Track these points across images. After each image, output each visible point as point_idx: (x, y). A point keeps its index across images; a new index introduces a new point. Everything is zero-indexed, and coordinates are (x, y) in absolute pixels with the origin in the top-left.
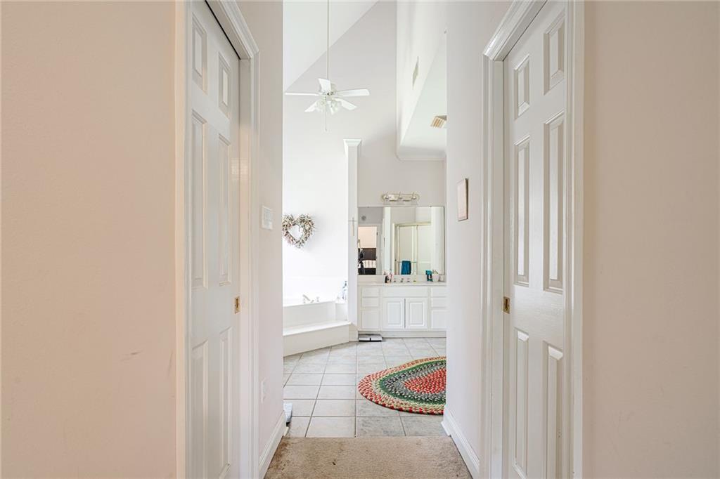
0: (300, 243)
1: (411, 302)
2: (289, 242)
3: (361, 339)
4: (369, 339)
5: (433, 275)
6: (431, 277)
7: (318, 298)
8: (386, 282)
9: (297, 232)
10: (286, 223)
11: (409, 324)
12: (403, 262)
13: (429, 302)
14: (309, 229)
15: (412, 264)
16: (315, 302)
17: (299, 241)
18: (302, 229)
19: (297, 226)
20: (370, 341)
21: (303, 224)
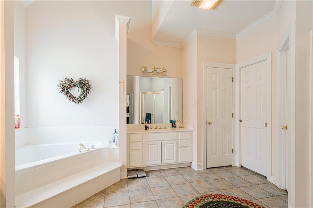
0: (79, 100)
1: (165, 144)
2: (70, 99)
3: (129, 177)
4: (136, 176)
5: (176, 123)
6: (175, 124)
7: (93, 146)
8: (146, 129)
9: (76, 92)
10: (66, 85)
11: (164, 160)
12: (146, 114)
13: (178, 143)
14: (87, 89)
15: (152, 115)
16: (91, 149)
17: (78, 99)
18: (80, 90)
19: (76, 88)
20: (138, 177)
21: (81, 86)
